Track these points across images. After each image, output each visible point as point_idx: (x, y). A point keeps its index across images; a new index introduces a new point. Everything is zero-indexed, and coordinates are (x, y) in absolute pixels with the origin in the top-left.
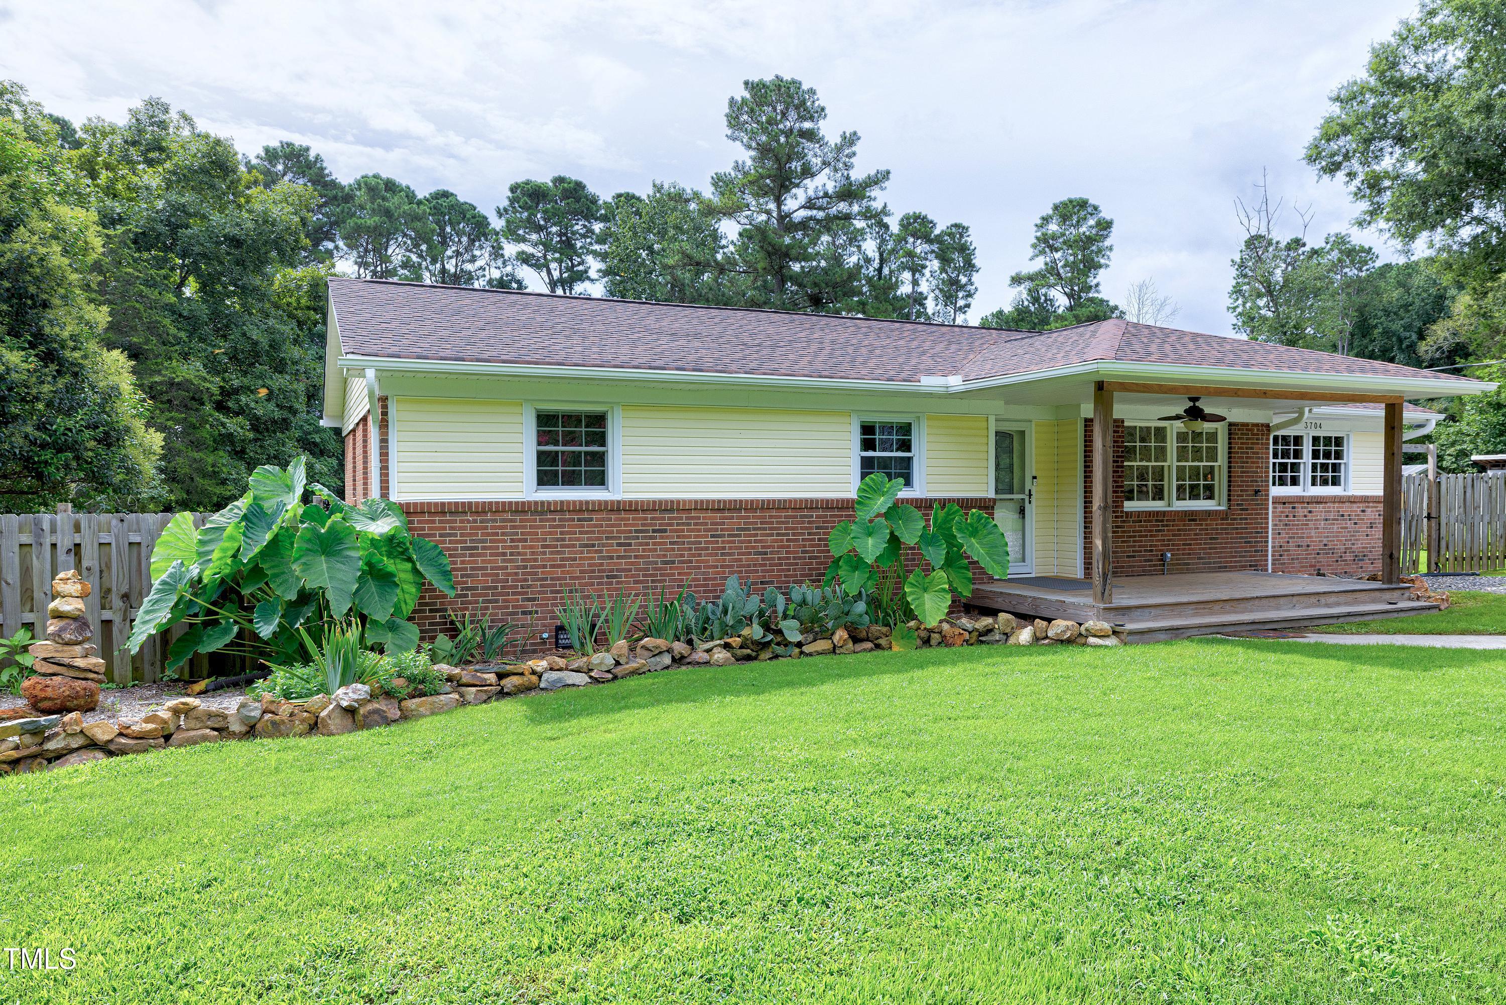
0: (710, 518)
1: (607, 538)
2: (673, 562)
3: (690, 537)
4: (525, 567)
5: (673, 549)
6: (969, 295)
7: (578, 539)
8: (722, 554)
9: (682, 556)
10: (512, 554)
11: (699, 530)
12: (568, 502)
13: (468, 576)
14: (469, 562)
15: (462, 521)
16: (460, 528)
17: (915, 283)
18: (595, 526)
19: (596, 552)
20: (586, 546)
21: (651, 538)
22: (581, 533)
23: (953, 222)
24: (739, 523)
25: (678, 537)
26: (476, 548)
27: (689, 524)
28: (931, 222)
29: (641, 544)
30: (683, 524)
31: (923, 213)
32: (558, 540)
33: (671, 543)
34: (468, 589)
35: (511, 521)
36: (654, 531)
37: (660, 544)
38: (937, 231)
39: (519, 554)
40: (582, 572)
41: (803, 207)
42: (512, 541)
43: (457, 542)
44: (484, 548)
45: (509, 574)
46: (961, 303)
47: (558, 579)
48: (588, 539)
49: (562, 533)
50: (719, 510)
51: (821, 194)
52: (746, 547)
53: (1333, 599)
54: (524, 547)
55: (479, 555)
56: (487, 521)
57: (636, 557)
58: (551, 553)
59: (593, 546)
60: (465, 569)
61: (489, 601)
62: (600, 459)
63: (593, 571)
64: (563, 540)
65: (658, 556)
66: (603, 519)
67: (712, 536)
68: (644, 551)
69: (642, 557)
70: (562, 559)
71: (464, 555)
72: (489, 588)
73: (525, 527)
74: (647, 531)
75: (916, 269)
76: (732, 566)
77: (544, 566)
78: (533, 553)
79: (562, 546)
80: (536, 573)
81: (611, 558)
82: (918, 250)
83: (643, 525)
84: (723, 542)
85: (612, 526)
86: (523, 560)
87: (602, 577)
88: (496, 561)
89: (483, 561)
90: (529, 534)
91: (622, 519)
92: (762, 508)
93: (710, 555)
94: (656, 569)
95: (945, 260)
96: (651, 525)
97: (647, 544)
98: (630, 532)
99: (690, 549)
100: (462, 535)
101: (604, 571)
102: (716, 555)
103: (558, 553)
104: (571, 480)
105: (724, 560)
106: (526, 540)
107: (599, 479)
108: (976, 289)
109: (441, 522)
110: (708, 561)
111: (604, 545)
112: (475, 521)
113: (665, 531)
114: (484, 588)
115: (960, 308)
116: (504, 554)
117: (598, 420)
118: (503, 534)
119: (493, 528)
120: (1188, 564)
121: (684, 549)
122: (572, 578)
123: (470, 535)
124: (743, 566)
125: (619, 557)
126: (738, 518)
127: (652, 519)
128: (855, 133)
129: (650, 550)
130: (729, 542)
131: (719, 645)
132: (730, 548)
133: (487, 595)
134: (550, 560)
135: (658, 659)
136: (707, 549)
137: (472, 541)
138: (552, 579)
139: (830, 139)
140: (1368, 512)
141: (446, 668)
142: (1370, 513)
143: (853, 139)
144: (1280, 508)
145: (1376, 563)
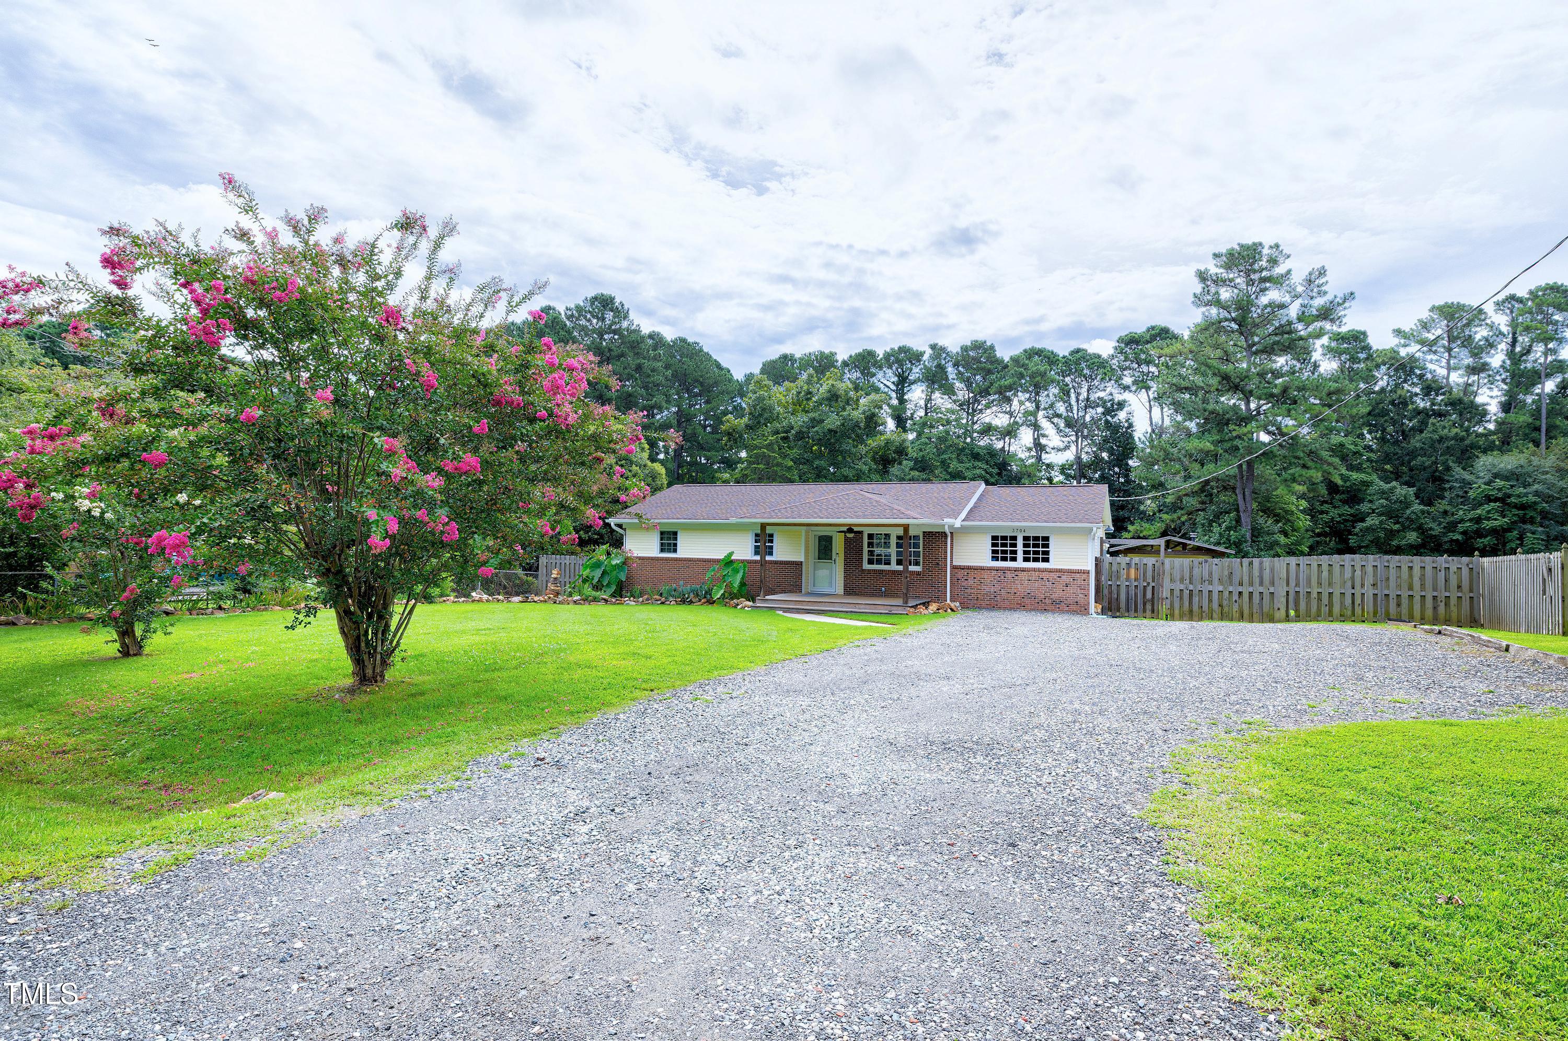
0: (702, 564)
1: (674, 568)
2: (691, 577)
3: (696, 569)
5: (691, 573)
7: (668, 568)
9: (694, 575)
10: (650, 571)
11: (699, 567)
12: (664, 557)
13: (638, 576)
14: (641, 573)
15: (639, 561)
16: (639, 563)
17: (1548, 352)
18: (673, 564)
19: (671, 572)
22: (669, 566)
25: (693, 569)
29: (682, 570)
30: (695, 565)
32: (660, 567)
33: (691, 571)
34: (638, 579)
35: (651, 562)
37: (688, 570)
41: (1270, 335)
43: (638, 567)
44: (643, 569)
48: (671, 568)
49: (663, 566)
53: (863, 606)
56: (645, 562)
57: (681, 574)
58: (659, 571)
60: (638, 574)
61: (642, 583)
62: (675, 545)
64: (663, 568)
65: (687, 574)
67: (702, 569)
68: (683, 572)
70: (662, 574)
71: (640, 571)
72: (644, 580)
73: (655, 564)
74: (684, 567)
81: (675, 574)
83: (683, 565)
87: (672, 580)
89: (644, 573)
90: (656, 566)
91: (678, 563)
97: (684, 570)
98: (680, 567)
104: (669, 551)
106: (652, 567)
107: (675, 551)
111: (673, 570)
112: (642, 561)
113: (689, 567)
114: (641, 579)
117: (676, 533)
118: (648, 566)
119: (646, 564)
120: (897, 594)
121: (694, 573)
122: (664, 579)
123: (640, 565)
124: (704, 578)
127: (686, 563)
128: (1323, 267)
129: (685, 573)
131: (674, 599)
133: (641, 581)
134: (659, 573)
135: (656, 602)
136: (701, 573)
137: (641, 567)
138: (659, 579)
139: (1298, 278)
140: (1064, 577)
141: (604, 597)
142: (1065, 578)
143: (1322, 272)
144: (994, 572)
145: (1071, 607)
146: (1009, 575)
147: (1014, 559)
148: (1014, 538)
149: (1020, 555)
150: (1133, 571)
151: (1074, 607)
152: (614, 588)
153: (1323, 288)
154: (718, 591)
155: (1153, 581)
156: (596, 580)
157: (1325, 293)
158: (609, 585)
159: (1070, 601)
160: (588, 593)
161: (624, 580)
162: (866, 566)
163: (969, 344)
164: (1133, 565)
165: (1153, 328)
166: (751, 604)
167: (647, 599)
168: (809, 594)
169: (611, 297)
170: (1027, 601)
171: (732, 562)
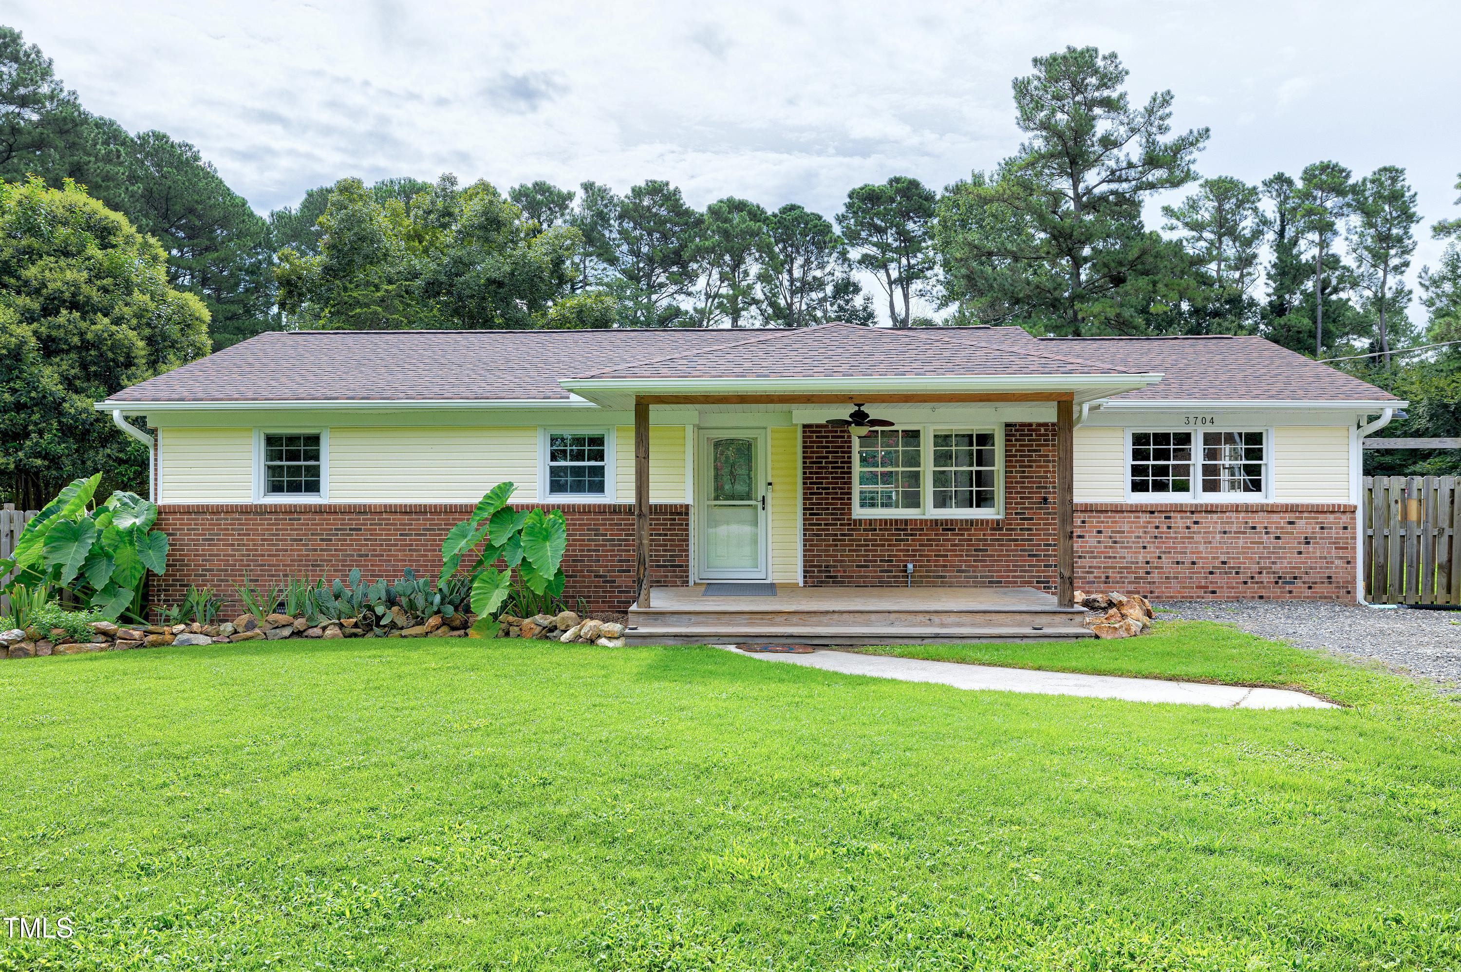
0: (399, 519)
1: (312, 534)
2: (367, 556)
3: (381, 535)
4: (249, 555)
5: (367, 545)
6: (1406, 251)
7: (289, 535)
8: (410, 550)
9: (375, 550)
10: (239, 545)
11: (389, 530)
12: (281, 506)
13: (206, 560)
14: (208, 550)
15: (203, 519)
16: (202, 524)
17: (1323, 244)
18: (303, 524)
19: (303, 545)
20: (296, 540)
21: (348, 535)
22: (291, 530)
23: (1381, 166)
24: (425, 524)
25: (371, 535)
26: (213, 540)
27: (381, 524)
28: (1343, 170)
29: (339, 540)
30: (376, 524)
31: (1334, 162)
32: (273, 535)
33: (365, 540)
34: (206, 570)
35: (238, 519)
36: (351, 530)
37: (355, 540)
38: (1351, 181)
39: (244, 545)
40: (292, 561)
41: (1104, 181)
42: (239, 535)
43: (199, 535)
44: (218, 540)
45: (236, 560)
46: (1394, 262)
47: (274, 566)
48: (297, 535)
49: (277, 530)
50: (406, 512)
51: (1124, 165)
52: (432, 545)
54: (248, 540)
55: (214, 545)
56: (221, 519)
57: (336, 550)
58: (268, 545)
59: (301, 540)
60: (205, 555)
61: (222, 581)
62: (315, 471)
63: (301, 561)
64: (278, 535)
65: (354, 550)
66: (309, 519)
67: (401, 535)
68: (342, 545)
69: (341, 550)
70: (277, 550)
71: (204, 545)
72: (222, 570)
73: (249, 524)
74: (345, 530)
75: (1325, 228)
76: (418, 561)
77: (263, 555)
78: (254, 545)
79: (277, 540)
80: (257, 561)
81: (316, 550)
82: (1329, 204)
83: (342, 524)
84: (410, 540)
85: (316, 525)
86: (247, 550)
87: (308, 566)
88: (227, 550)
89: (218, 550)
90: (251, 529)
91: (324, 520)
92: (446, 512)
93: (399, 550)
94: (352, 561)
95: (1369, 213)
96: (348, 524)
97: (345, 540)
98: (331, 530)
99: (382, 545)
100: (203, 530)
101: (309, 561)
102: (405, 550)
103: (273, 545)
104: (294, 488)
105: (411, 556)
106: (249, 535)
107: (313, 487)
108: (1415, 244)
109: (188, 519)
110: (397, 556)
111: (309, 540)
112: (212, 519)
113: (360, 530)
114: (218, 570)
115: (1396, 268)
116: (233, 545)
117: (315, 440)
118: (233, 529)
119: (225, 524)
120: (945, 577)
121: (377, 545)
122: (284, 565)
123: (208, 529)
124: (429, 561)
125: (321, 550)
126: (424, 520)
127: (349, 520)
128: (1169, 92)
129: (348, 545)
130: (415, 540)
131: (334, 624)
132: (417, 545)
133: (220, 575)
134: (268, 550)
135: (278, 631)
136: (396, 545)
137: (210, 534)
138: (269, 565)
139: (1137, 103)
140: (1301, 524)
141: (105, 625)
142: (1304, 526)
143: (1166, 99)
144: (1145, 518)
145: (1318, 588)
146: (1179, 522)
147: (1182, 487)
148: (1185, 439)
149: (1196, 478)
150: (1413, 505)
151: (1323, 589)
152: (126, 598)
153: (1166, 122)
154: (486, 596)
155: (1451, 525)
156: (68, 575)
157: (1167, 129)
158: (113, 587)
159: (1313, 576)
160: (48, 619)
161: (160, 570)
162: (859, 512)
163: (643, 184)
164: (1415, 494)
165: (897, 180)
166: (615, 627)
167: (250, 626)
168: (714, 588)
169: (12, 33)
170: (1219, 580)
171: (508, 509)
